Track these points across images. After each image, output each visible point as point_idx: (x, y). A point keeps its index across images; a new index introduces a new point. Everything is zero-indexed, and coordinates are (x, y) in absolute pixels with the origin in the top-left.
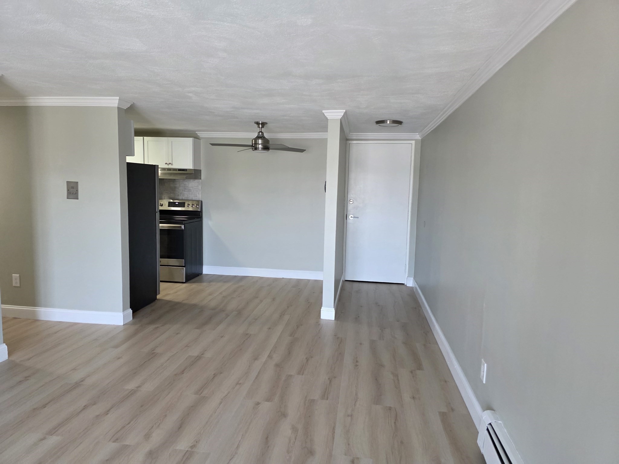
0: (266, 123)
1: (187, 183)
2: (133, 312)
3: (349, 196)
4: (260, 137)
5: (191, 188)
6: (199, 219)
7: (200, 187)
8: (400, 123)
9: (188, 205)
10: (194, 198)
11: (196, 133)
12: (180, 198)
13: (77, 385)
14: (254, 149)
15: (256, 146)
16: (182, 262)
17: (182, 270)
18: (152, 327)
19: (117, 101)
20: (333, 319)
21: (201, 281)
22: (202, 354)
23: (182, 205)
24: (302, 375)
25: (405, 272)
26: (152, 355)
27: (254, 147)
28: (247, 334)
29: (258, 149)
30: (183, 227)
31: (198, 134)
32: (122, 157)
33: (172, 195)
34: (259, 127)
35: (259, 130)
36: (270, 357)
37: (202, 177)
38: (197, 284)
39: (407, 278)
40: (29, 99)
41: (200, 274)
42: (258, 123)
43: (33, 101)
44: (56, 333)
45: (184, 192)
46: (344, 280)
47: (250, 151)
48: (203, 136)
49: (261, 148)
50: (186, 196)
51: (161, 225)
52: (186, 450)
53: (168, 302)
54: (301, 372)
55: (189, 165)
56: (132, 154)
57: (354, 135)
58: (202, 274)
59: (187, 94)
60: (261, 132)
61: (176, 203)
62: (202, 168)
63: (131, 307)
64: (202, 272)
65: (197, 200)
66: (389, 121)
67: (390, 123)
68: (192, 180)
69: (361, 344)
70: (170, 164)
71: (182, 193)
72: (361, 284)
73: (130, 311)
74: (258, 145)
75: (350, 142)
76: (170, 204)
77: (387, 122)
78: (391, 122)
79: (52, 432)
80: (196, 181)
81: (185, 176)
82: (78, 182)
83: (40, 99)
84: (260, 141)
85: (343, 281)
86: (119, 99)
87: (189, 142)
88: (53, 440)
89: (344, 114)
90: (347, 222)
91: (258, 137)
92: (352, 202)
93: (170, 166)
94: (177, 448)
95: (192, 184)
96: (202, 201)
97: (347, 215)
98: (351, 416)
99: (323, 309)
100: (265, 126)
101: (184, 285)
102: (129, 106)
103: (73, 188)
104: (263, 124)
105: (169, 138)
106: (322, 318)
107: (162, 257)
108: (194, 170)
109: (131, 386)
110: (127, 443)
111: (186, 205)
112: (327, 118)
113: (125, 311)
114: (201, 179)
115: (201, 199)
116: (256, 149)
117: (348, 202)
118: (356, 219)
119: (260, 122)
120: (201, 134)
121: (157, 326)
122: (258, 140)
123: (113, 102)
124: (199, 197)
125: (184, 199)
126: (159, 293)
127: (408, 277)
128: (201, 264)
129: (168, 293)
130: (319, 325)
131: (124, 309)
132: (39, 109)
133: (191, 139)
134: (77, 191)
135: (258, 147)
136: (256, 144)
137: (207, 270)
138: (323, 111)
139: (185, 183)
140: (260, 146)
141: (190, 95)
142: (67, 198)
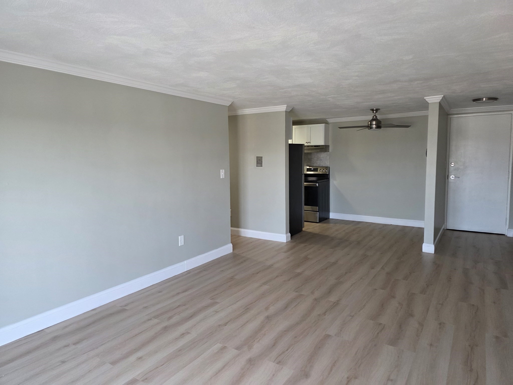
0: (379, 109)
1: (319, 155)
2: (291, 236)
3: (450, 160)
4: (374, 120)
5: (322, 158)
6: (327, 180)
7: (328, 157)
8: (496, 99)
9: (320, 170)
10: (324, 165)
11: (327, 120)
12: (315, 165)
13: (270, 266)
14: (369, 128)
15: (371, 126)
16: (317, 208)
17: (317, 214)
18: (302, 245)
19: (285, 108)
20: (433, 252)
21: (328, 223)
22: (336, 262)
23: (315, 170)
24: (407, 280)
25: (506, 224)
26: (306, 259)
27: (370, 127)
28: (365, 255)
29: (372, 128)
30: (317, 185)
31: (328, 121)
32: (287, 141)
33: (309, 164)
34: (374, 113)
35: (373, 114)
36: (383, 268)
37: (330, 151)
38: (327, 224)
39: (507, 230)
40: (238, 111)
41: (327, 218)
42: (373, 110)
43: (241, 112)
44: (251, 243)
45: (317, 161)
46: (446, 229)
47: (367, 130)
48: (332, 122)
49: (375, 127)
50: (319, 164)
51: (305, 183)
52: (335, 301)
53: (310, 233)
54: (406, 278)
55: (321, 142)
56: (291, 138)
57: (454, 111)
58: (329, 218)
59: (328, 99)
60: (375, 116)
61: (312, 169)
62: (330, 144)
63: (290, 232)
64: (329, 217)
65: (326, 166)
66: (485, 98)
67: (485, 100)
68: (322, 153)
69: (455, 269)
70: (309, 142)
71: (315, 162)
72: (461, 232)
73: (289, 234)
74: (372, 125)
75: (451, 116)
76: (308, 170)
77: (483, 99)
78: (487, 100)
79: (265, 283)
80: (326, 153)
81: (319, 150)
82: (262, 157)
83: (245, 110)
84: (374, 123)
85: (443, 229)
86: (287, 106)
87: (321, 127)
88: (266, 287)
89: (442, 98)
90: (449, 181)
91: (373, 120)
92: (453, 164)
93: (309, 144)
94: (329, 300)
95: (323, 155)
96: (329, 167)
97: (448, 175)
98: (442, 304)
99: (425, 245)
100: (378, 112)
101: (318, 224)
102: (291, 109)
103: (259, 160)
104: (377, 110)
105: (309, 125)
106: (423, 251)
107: (305, 205)
108: (325, 145)
109: (299, 271)
110: (302, 293)
111: (319, 170)
112: (428, 102)
113: (287, 234)
114: (329, 152)
115: (329, 166)
116: (371, 128)
117: (449, 165)
118: (457, 179)
119: (375, 109)
120: (330, 121)
121: (305, 244)
122: (372, 122)
123: (283, 108)
124: (327, 164)
125: (317, 166)
126: (304, 227)
127: (508, 228)
128: (328, 211)
129: (309, 228)
130: (421, 255)
131: (286, 233)
132: (244, 116)
133: (323, 125)
134: (262, 162)
135: (372, 127)
136: (371, 124)
137: (332, 215)
138: (425, 98)
139: (318, 155)
140: (374, 126)
141: (329, 99)
142: (257, 166)
